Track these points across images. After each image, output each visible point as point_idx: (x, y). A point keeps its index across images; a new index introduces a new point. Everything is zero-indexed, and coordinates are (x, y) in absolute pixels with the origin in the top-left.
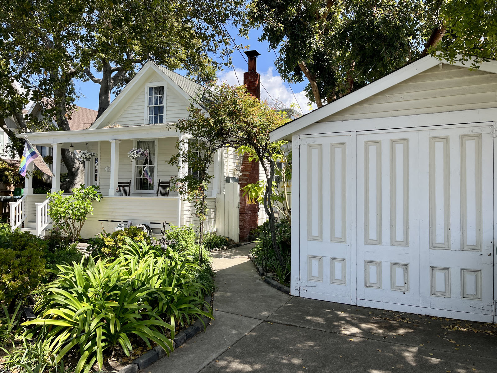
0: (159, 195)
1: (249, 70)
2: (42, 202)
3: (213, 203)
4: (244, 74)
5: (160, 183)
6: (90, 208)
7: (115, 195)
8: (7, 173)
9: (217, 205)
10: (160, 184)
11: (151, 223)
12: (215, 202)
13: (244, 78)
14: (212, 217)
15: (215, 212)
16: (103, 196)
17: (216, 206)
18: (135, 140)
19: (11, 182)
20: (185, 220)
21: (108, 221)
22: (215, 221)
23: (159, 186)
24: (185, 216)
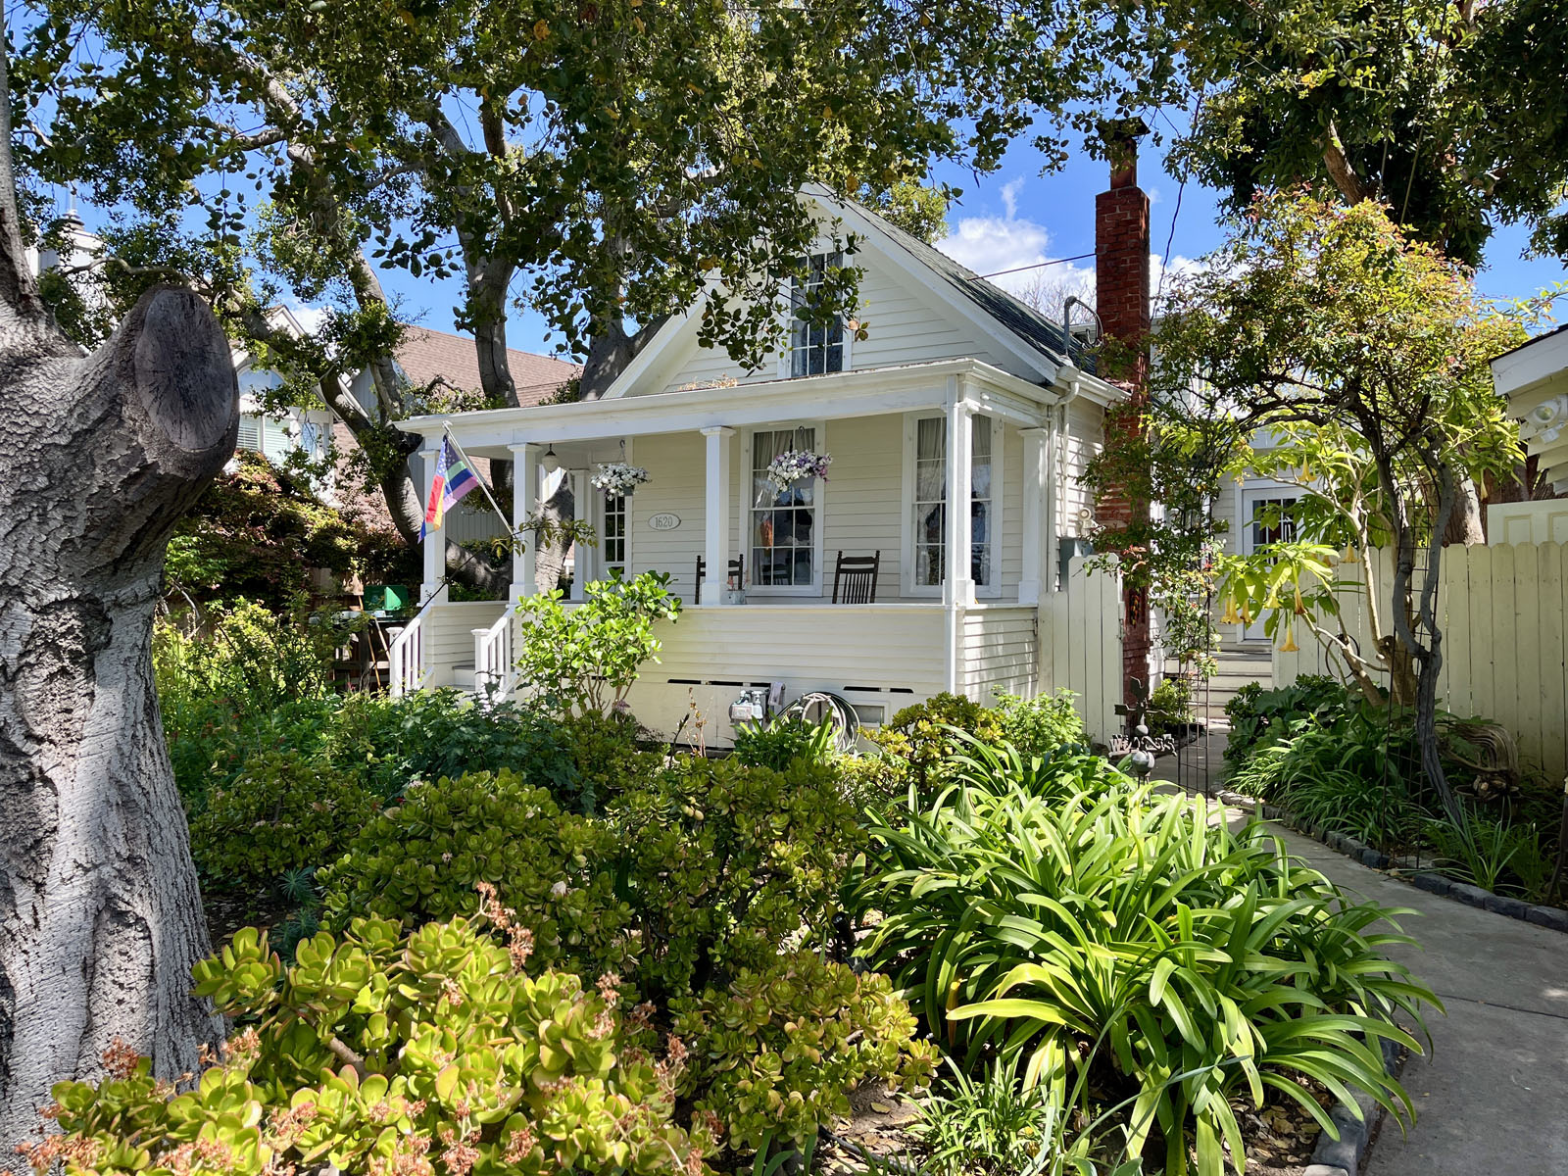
0: (839, 600)
1: (1114, 185)
2: (489, 625)
3: (1030, 626)
4: (1098, 198)
5: (840, 561)
6: (652, 644)
7: (723, 602)
8: (340, 542)
9: (1043, 630)
10: (843, 566)
11: (847, 688)
12: (1035, 621)
13: (1098, 213)
14: (1029, 668)
15: (1036, 652)
16: (682, 607)
17: (1035, 635)
18: (748, 427)
19: (353, 567)
20: (968, 678)
21: (699, 682)
22: (1034, 681)
23: (839, 571)
24: (969, 666)
